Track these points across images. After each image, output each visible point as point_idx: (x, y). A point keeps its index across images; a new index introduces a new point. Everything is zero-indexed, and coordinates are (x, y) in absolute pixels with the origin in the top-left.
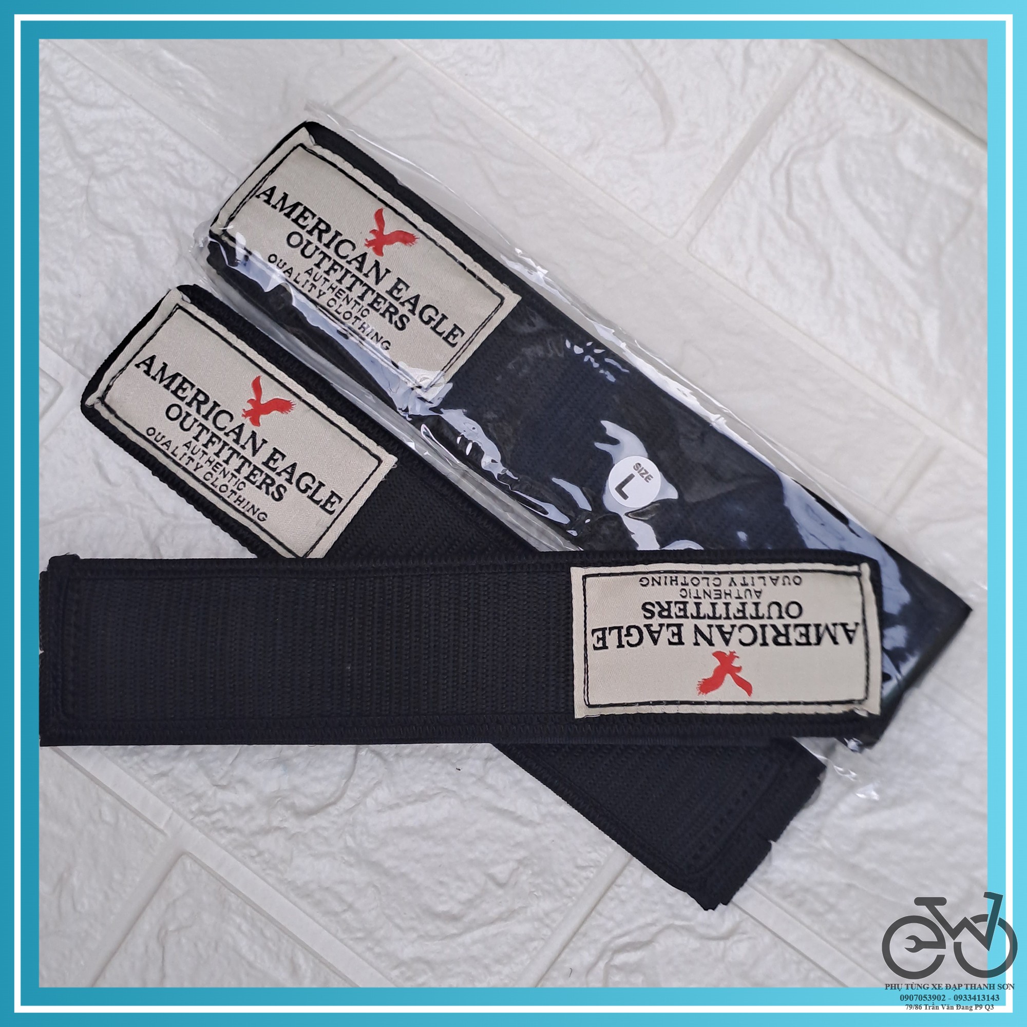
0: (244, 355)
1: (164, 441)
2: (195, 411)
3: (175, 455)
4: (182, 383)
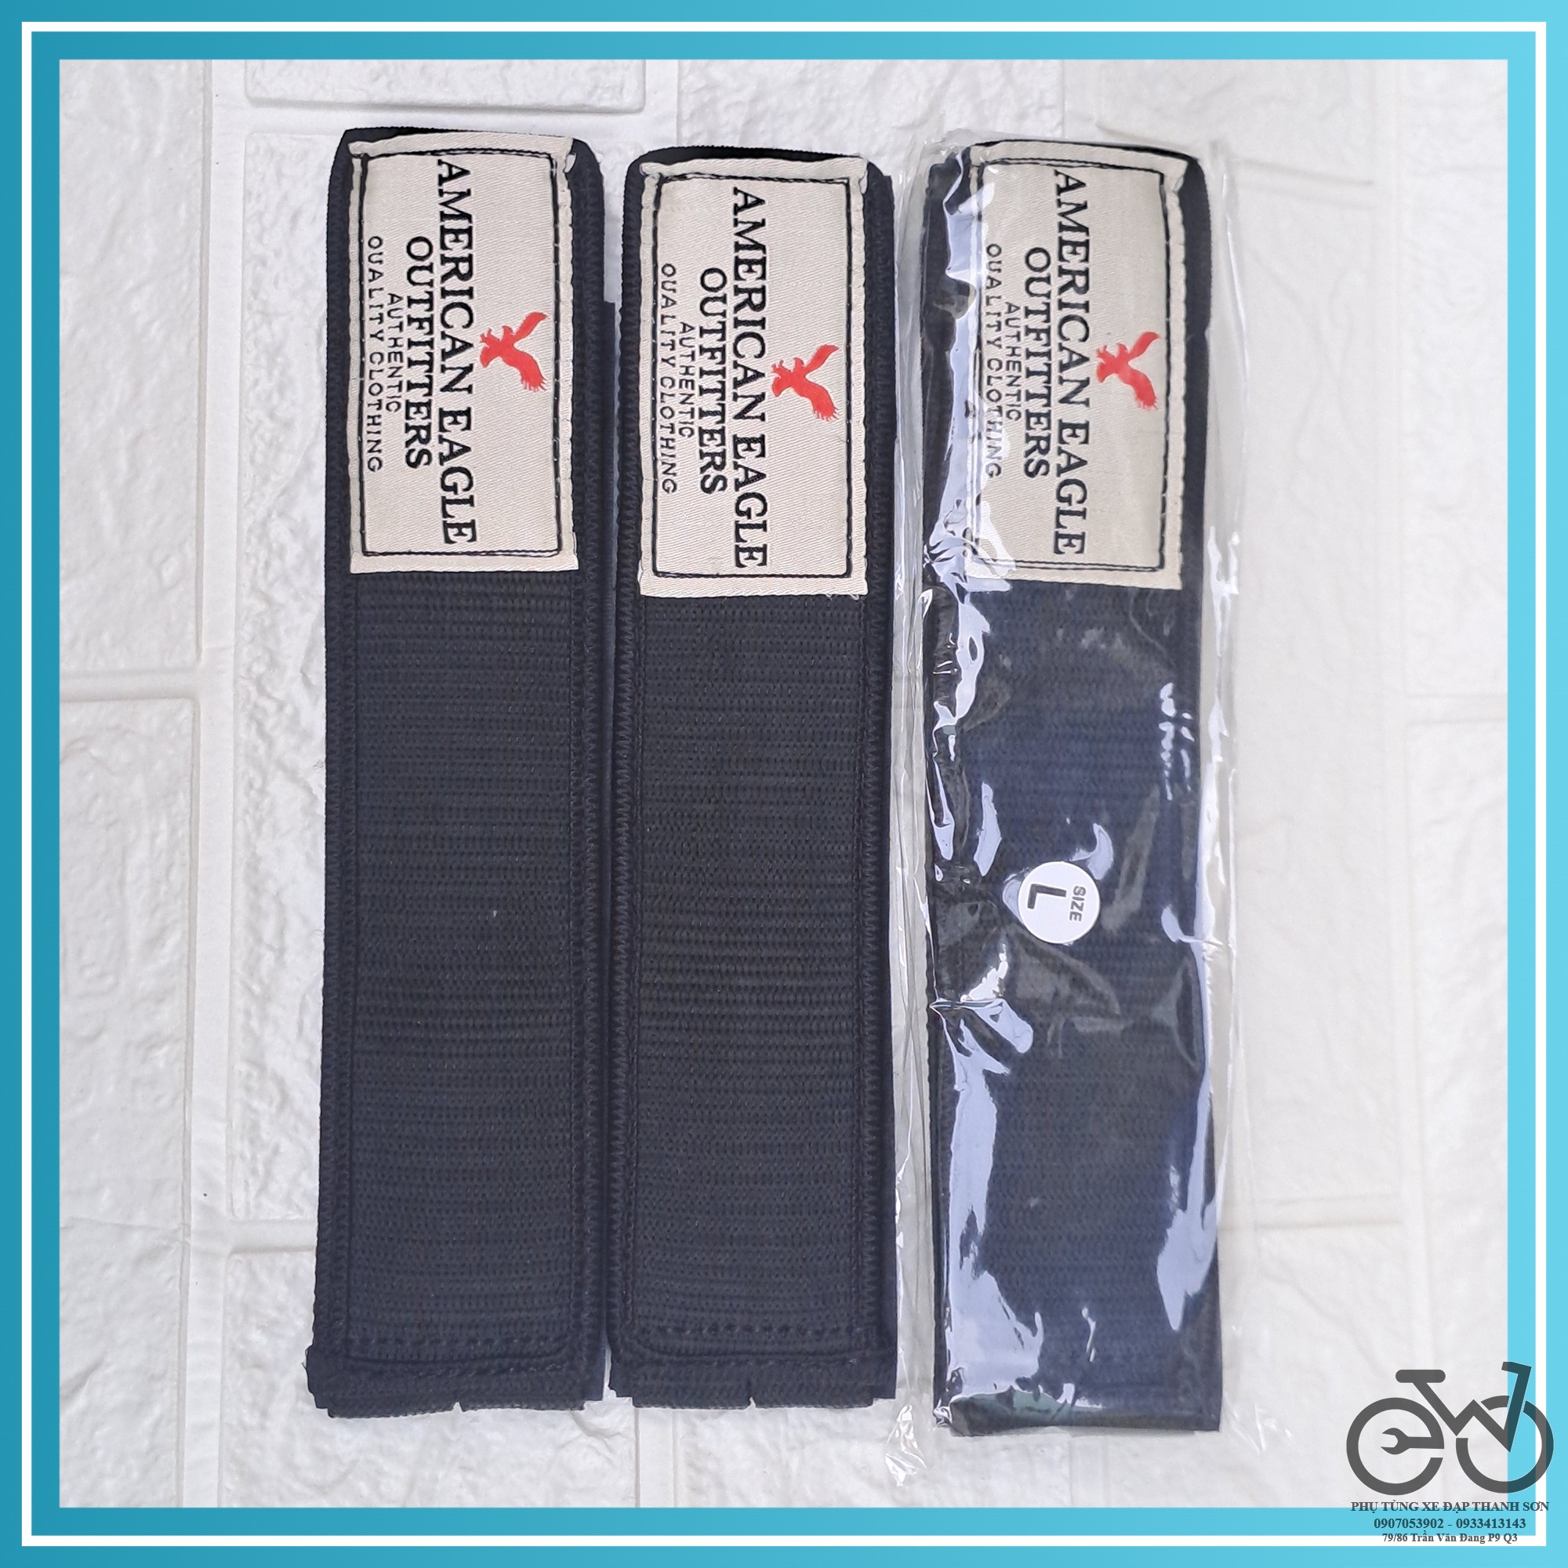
0: (849, 309)
1: (669, 294)
2: (735, 304)
3: (662, 323)
4: (757, 262)
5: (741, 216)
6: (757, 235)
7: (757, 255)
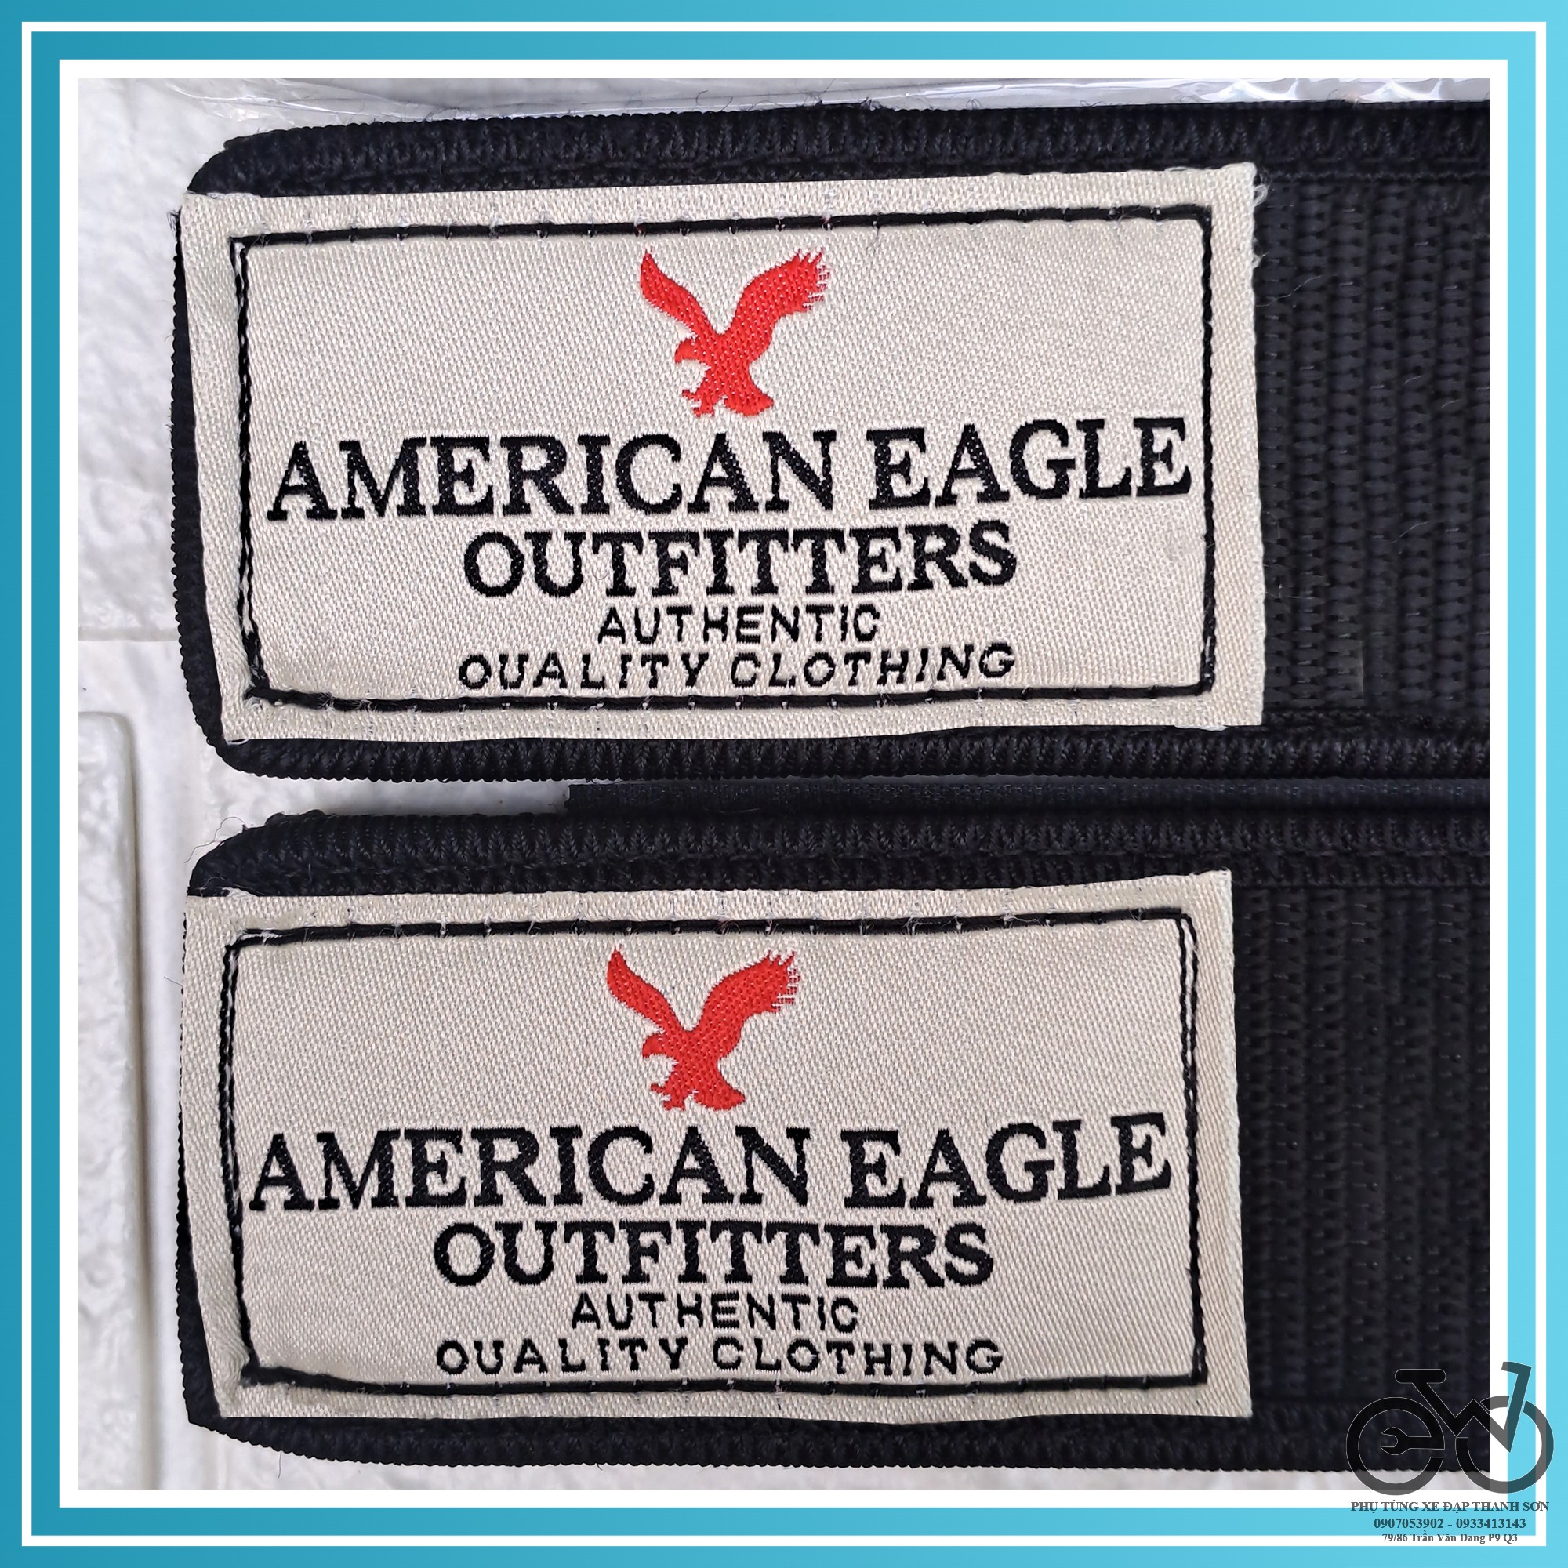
0: (548, 229)
1: (532, 669)
2: (549, 512)
3: (602, 684)
4: (445, 462)
5: (337, 501)
6: (381, 461)
7: (428, 460)
